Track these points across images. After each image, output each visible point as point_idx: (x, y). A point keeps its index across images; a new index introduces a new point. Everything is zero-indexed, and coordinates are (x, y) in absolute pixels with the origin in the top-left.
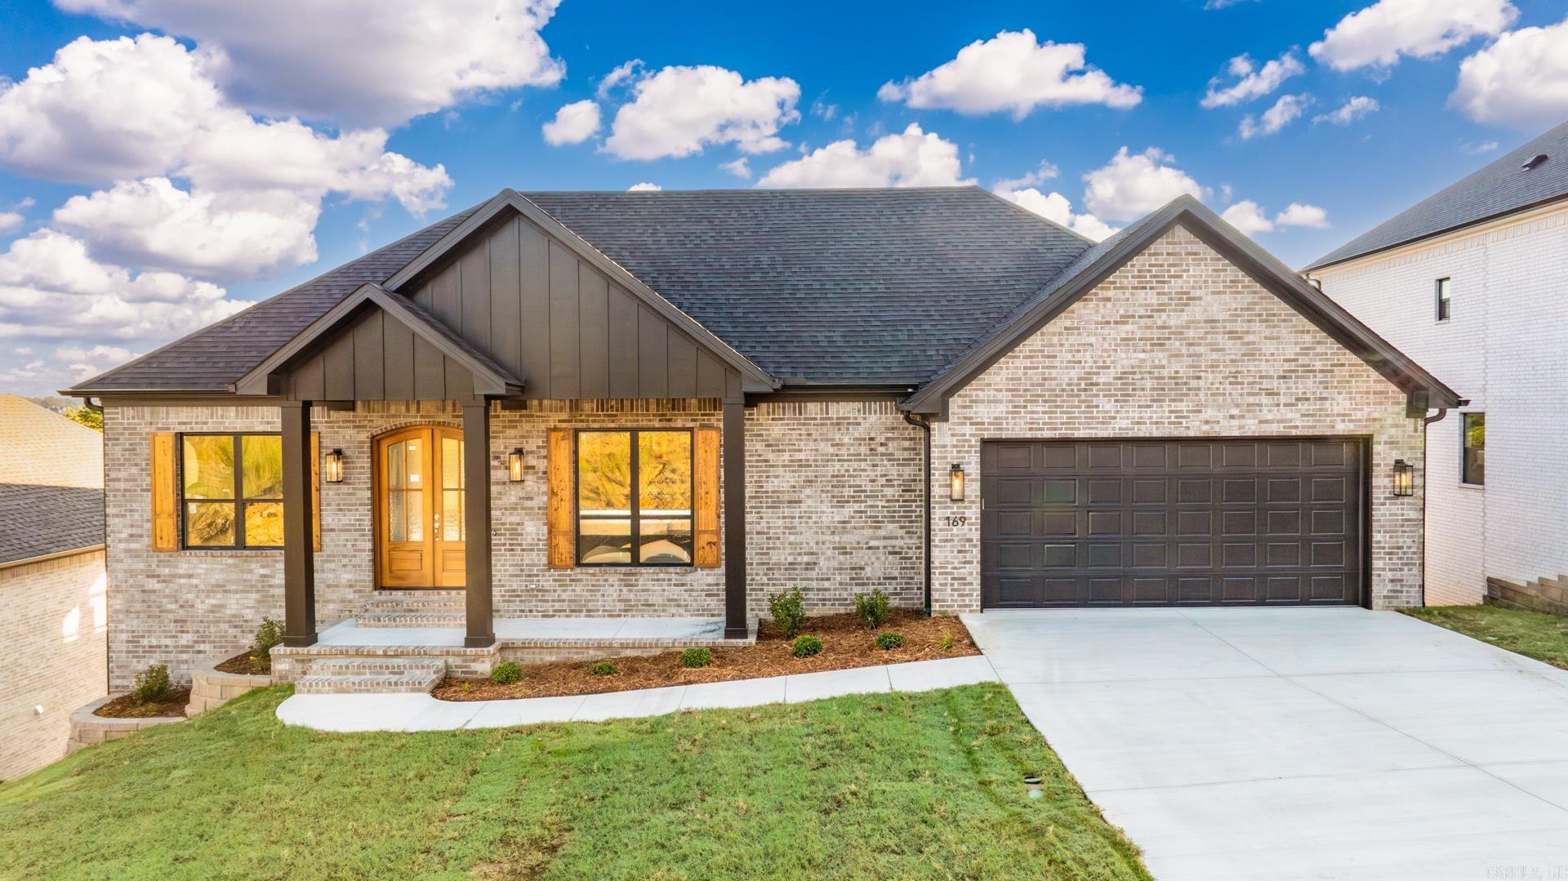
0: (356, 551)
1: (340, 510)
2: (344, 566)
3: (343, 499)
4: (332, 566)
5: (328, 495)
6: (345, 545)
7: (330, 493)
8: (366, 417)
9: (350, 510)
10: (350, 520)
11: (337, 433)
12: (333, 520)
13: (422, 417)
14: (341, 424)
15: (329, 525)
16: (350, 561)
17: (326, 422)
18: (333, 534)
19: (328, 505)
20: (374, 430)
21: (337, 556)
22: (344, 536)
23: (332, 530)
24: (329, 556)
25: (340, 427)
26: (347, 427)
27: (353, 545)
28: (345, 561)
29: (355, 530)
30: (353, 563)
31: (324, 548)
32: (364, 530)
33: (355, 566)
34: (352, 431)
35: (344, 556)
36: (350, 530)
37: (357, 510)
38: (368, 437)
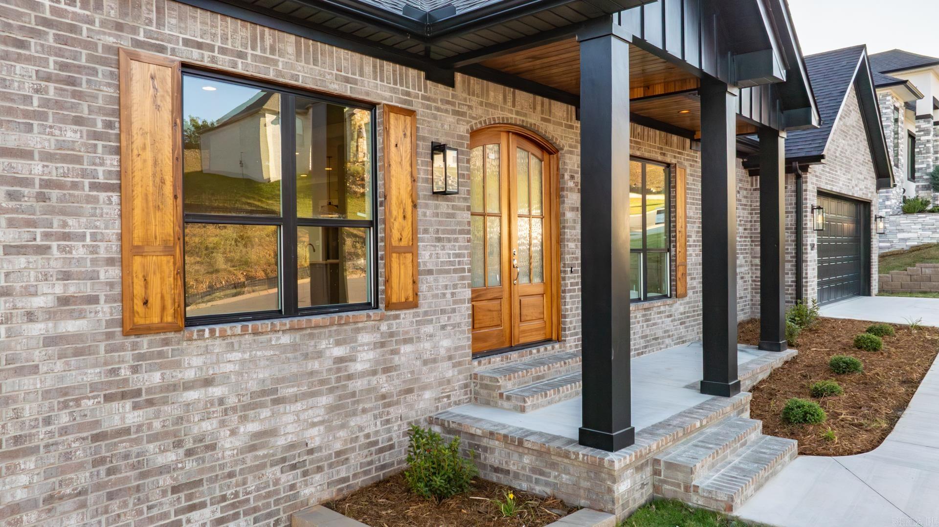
0: (455, 302)
1: (439, 240)
2: (443, 327)
3: (440, 223)
4: (428, 329)
5: (425, 215)
6: (444, 295)
7: (428, 212)
8: (465, 100)
9: (449, 240)
10: (449, 254)
11: (435, 117)
12: (431, 256)
13: (517, 113)
14: (439, 104)
15: (425, 263)
16: (449, 318)
17: (424, 98)
18: (430, 278)
19: (426, 231)
20: (474, 122)
21: (435, 312)
22: (443, 280)
23: (430, 272)
24: (426, 313)
25: (438, 109)
26: (446, 111)
27: (453, 294)
28: (444, 319)
29: (455, 271)
30: (452, 322)
31: (421, 301)
32: (463, 270)
33: (454, 326)
34: (451, 119)
35: (443, 312)
36: (447, 272)
37: (456, 240)
38: (467, 130)
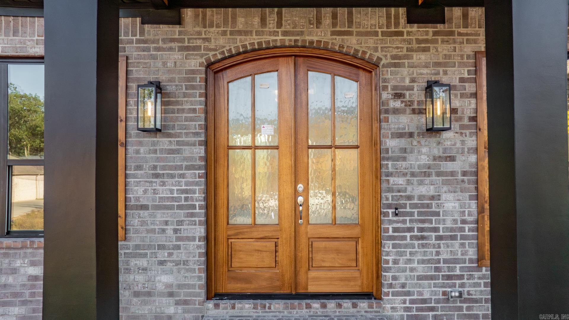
0: (179, 239)
1: (157, 176)
2: (162, 263)
3: (158, 159)
4: (143, 262)
5: (138, 152)
6: (164, 231)
7: (142, 150)
8: (199, 33)
9: (172, 176)
10: (172, 191)
11: (154, 58)
12: (145, 191)
13: (285, 33)
14: (161, 44)
15: (137, 199)
16: (170, 255)
17: (138, 41)
18: (144, 213)
19: (139, 168)
20: (211, 53)
21: (149, 247)
22: (160, 216)
23: (144, 207)
24: (137, 247)
25: (158, 49)
26: (171, 49)
27: (176, 231)
28: (163, 255)
29: (180, 207)
30: (174, 258)
31: (131, 235)
32: (194, 207)
33: (177, 263)
34: (177, 56)
35: (161, 247)
36: (171, 208)
37: (182, 176)
38: (201, 65)
